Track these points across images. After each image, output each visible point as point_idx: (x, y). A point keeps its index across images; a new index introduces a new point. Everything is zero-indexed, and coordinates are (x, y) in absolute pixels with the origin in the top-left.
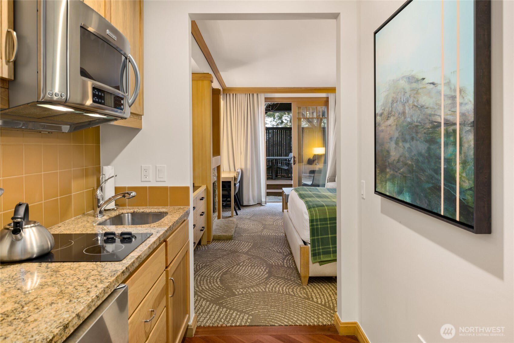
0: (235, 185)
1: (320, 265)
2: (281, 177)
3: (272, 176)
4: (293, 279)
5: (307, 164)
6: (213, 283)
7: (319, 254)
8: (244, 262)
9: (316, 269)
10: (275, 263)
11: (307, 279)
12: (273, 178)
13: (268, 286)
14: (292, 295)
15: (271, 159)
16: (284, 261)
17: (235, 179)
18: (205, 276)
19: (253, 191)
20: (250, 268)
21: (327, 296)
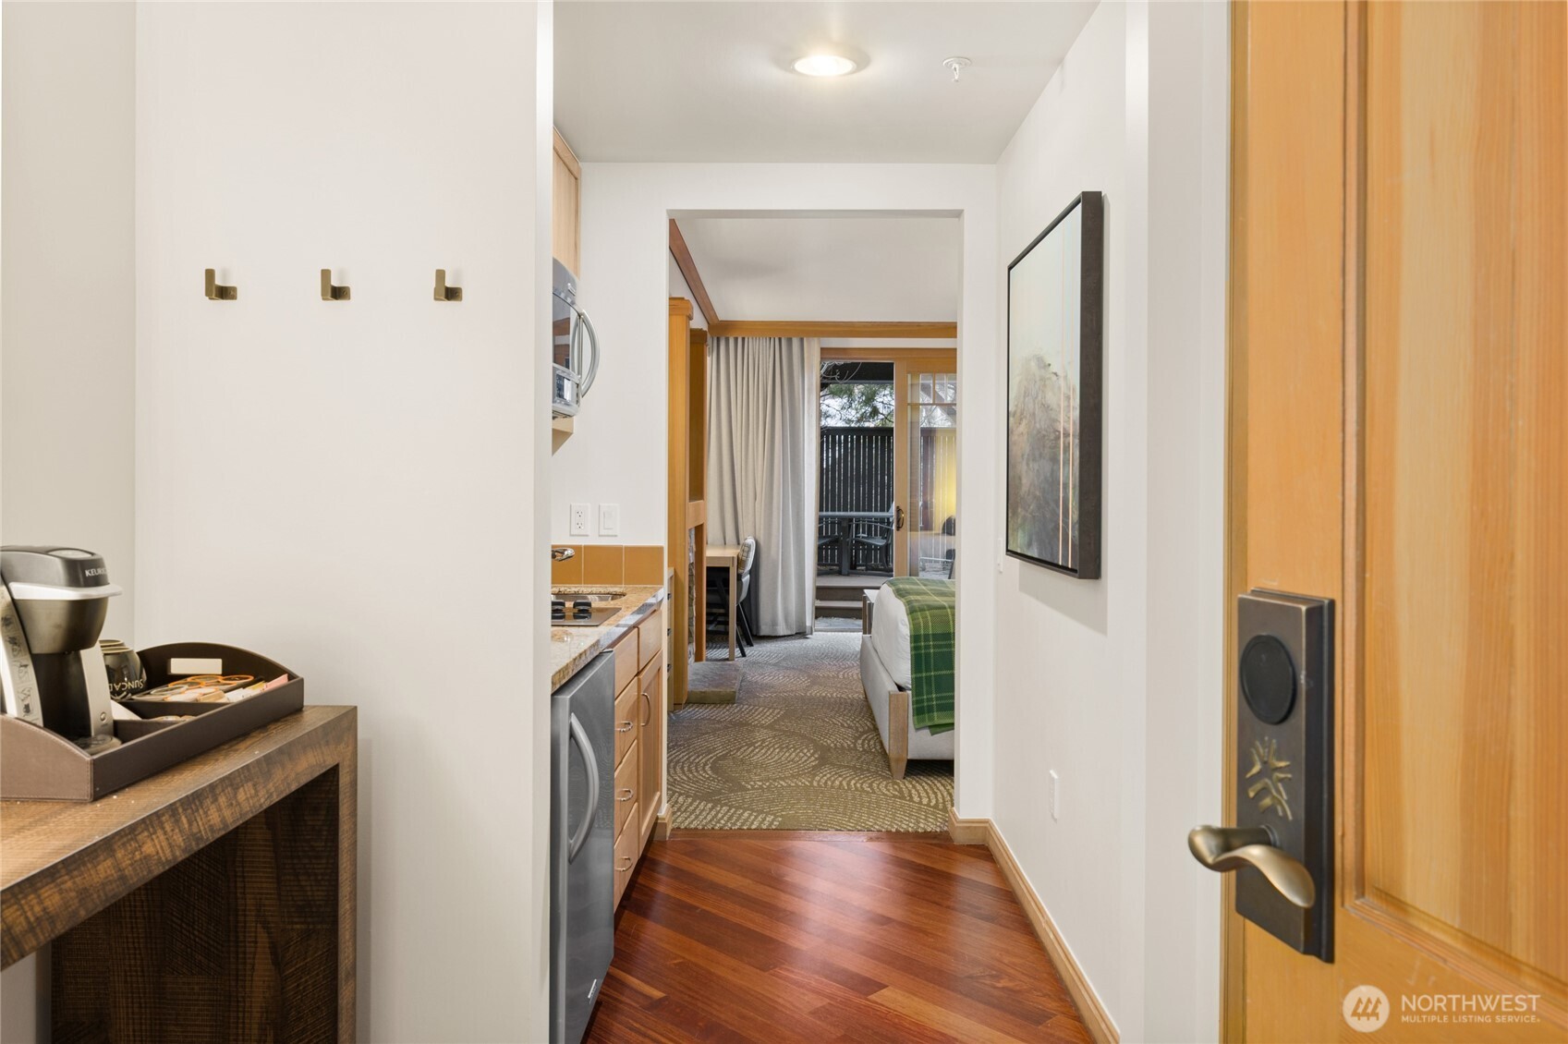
0: (739, 577)
1: (932, 734)
2: (867, 569)
3: (839, 565)
4: (873, 769)
5: (943, 532)
6: (697, 771)
7: (930, 710)
8: (763, 741)
9: (923, 744)
10: (835, 745)
11: (904, 765)
12: (843, 571)
13: (817, 778)
14: (868, 792)
15: (839, 517)
16: (856, 741)
17: (741, 563)
18: (678, 762)
19: (785, 598)
20: (777, 750)
21: (942, 795)
